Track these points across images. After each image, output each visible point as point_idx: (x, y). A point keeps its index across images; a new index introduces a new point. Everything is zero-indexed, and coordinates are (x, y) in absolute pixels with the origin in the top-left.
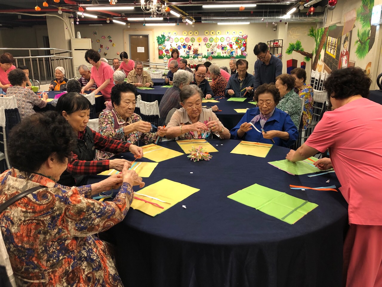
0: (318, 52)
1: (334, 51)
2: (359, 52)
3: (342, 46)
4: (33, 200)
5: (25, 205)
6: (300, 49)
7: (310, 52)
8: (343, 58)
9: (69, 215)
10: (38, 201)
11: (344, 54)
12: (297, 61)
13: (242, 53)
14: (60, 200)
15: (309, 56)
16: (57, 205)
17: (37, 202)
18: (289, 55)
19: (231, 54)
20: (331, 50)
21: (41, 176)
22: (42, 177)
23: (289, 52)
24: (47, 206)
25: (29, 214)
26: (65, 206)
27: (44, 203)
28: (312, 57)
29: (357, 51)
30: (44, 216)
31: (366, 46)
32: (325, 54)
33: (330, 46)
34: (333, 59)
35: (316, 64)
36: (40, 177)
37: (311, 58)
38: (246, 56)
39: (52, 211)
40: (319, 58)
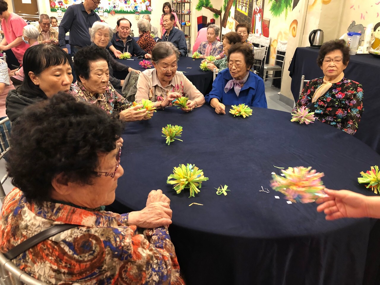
0: (227, 9)
1: (246, 9)
2: (274, 10)
3: (254, 3)
4: (69, 253)
5: (57, 258)
6: (209, 5)
7: (219, 9)
8: (256, 16)
9: (126, 278)
10: (77, 255)
11: (258, 12)
12: (207, 17)
13: (147, 9)
14: (113, 254)
15: (217, 13)
16: (107, 262)
17: (75, 256)
18: (199, 11)
19: (136, 9)
20: (242, 7)
21: (73, 208)
22: (74, 210)
23: (199, 8)
24: (90, 264)
25: (62, 275)
26: (120, 263)
27: (86, 259)
28: (221, 14)
29: (272, 9)
30: (86, 279)
31: (282, 4)
32: (236, 11)
33: (241, 3)
34: (245, 16)
35: (226, 21)
36: (70, 209)
37: (219, 15)
38: (151, 11)
39: (100, 272)
40: (229, 15)
